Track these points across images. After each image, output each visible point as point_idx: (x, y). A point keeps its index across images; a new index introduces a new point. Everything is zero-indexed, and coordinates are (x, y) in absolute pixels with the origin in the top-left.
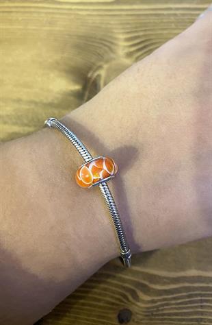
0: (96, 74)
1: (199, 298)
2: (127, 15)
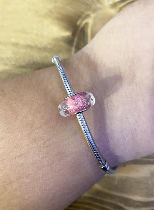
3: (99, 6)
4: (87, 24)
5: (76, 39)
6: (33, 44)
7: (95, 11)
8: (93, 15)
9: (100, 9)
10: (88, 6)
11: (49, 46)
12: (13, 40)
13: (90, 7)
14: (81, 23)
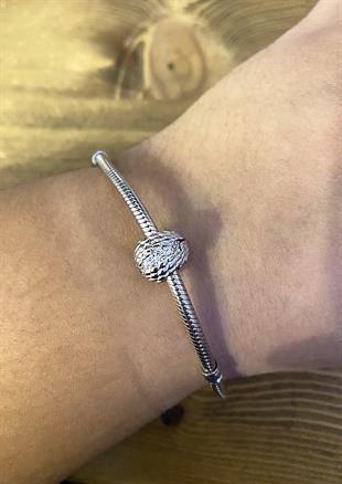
0: (137, 42)
1: (290, 390)
3: (163, 11)
4: (142, 44)
5: (123, 73)
6: (48, 86)
7: (155, 20)
8: (152, 29)
9: (165, 16)
10: (144, 14)
11: (75, 88)
12: (15, 82)
13: (148, 15)
14: (132, 43)
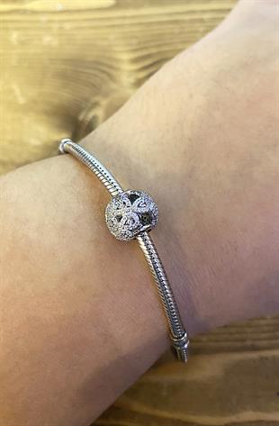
2: (132, 25)
